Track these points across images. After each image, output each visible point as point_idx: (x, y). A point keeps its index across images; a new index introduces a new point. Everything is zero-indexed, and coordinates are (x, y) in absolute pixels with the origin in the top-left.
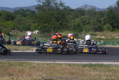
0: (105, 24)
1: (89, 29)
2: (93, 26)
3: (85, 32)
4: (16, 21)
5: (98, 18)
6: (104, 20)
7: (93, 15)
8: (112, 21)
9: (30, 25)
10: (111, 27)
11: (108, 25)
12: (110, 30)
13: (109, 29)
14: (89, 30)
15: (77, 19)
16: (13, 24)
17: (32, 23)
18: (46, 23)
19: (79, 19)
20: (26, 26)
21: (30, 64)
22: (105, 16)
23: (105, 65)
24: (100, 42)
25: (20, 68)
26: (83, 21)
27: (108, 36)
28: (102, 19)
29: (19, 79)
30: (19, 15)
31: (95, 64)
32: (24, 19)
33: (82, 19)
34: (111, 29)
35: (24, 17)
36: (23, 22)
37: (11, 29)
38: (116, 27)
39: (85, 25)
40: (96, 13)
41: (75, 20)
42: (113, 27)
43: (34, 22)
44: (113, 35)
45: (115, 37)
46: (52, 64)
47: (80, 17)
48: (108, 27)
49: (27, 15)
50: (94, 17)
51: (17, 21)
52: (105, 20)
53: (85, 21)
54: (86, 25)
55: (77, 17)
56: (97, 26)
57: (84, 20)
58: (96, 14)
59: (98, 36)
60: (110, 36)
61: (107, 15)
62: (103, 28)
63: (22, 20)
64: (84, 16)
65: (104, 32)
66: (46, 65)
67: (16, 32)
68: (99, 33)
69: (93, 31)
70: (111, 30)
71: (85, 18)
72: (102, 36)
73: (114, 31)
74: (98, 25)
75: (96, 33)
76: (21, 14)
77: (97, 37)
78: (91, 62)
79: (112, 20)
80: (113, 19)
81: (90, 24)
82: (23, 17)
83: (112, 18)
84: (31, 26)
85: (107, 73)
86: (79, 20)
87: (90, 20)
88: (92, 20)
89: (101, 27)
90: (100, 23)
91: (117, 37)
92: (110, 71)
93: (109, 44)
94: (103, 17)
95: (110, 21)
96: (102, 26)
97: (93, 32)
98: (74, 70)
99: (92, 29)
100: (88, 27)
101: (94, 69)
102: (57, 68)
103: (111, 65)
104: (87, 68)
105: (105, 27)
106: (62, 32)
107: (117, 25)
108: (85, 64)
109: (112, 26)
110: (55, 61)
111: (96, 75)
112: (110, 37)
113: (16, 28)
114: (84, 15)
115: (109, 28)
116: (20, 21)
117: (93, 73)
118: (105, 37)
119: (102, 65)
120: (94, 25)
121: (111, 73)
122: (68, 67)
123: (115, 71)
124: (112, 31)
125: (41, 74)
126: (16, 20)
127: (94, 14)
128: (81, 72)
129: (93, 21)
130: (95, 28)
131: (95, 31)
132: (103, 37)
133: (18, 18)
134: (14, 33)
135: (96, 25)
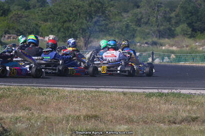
0: (177, 24)
1: (148, 34)
2: (156, 28)
3: (141, 38)
4: (12, 17)
5: (165, 13)
6: (177, 16)
7: (156, 8)
8: (190, 18)
9: (37, 25)
10: (190, 30)
11: (184, 26)
12: (187, 35)
13: (185, 34)
14: (148, 36)
15: (125, 15)
16: (6, 22)
17: (42, 22)
18: (70, 21)
19: (130, 14)
20: (31, 27)
21: (58, 92)
22: (177, 10)
23: (184, 94)
24: (169, 57)
25: (42, 97)
26: (137, 19)
27: (184, 47)
28: (173, 15)
29: (42, 114)
30: (16, 7)
31: (168, 93)
32: (26, 14)
33: (136, 15)
34: (189, 33)
35: (26, 10)
36: (25, 19)
37: (3, 33)
38: (199, 31)
39: (140, 26)
40: (161, 3)
41: (122, 16)
42: (192, 31)
43: (46, 21)
44: (194, 45)
45: (196, 48)
46: (95, 92)
47: (131, 11)
48: (183, 31)
49: (31, 7)
50: (158, 11)
51: (14, 18)
52: (178, 18)
53: (141, 18)
54: (142, 26)
55: (126, 11)
56: (162, 27)
57: (139, 16)
58: (161, 6)
59: (165, 45)
60: (187, 46)
61: (182, 7)
62: (175, 32)
63: (23, 16)
64: (139, 9)
65: (176, 39)
66: (84, 94)
67: (13, 38)
68: (166, 40)
69: (156, 37)
70: (189, 36)
71: (141, 13)
72: (172, 46)
73: (194, 37)
74: (165, 26)
75: (162, 41)
76: (19, 5)
77: (164, 48)
78: (160, 90)
79: (190, 16)
80: (192, 15)
81: (150, 24)
82: (23, 10)
83: (190, 13)
84: (40, 27)
85: (189, 107)
86: (128, 16)
87: (149, 16)
88: (154, 17)
89: (171, 29)
90: (168, 23)
91: (201, 49)
92: (193, 104)
93: (186, 60)
94: (175, 11)
95: (188, 18)
96: (173, 28)
97: (155, 39)
98: (132, 102)
99: (154, 32)
100: (146, 29)
101: (167, 101)
102: (104, 99)
103: (195, 94)
104: (154, 99)
105: (178, 29)
106: (97, 38)
107: (200, 26)
108: (150, 93)
109: (190, 28)
110: (98, 88)
111: (171, 109)
112: (187, 48)
113: (11, 31)
114: (138, 7)
115: (185, 32)
116: (19, 17)
117: (165, 107)
118: (178, 49)
119: (180, 95)
120: (158, 27)
121: (195, 108)
122: (122, 97)
123: (202, 103)
124: (192, 36)
125: (78, 108)
126: (10, 15)
127: (158, 6)
128: (146, 106)
129: (157, 18)
130: (159, 31)
131: (160, 37)
132: (174, 48)
133: (14, 12)
134: (9, 40)
135: (162, 25)
